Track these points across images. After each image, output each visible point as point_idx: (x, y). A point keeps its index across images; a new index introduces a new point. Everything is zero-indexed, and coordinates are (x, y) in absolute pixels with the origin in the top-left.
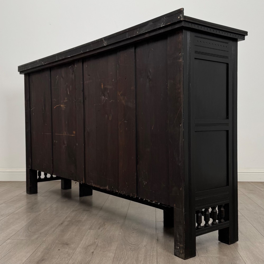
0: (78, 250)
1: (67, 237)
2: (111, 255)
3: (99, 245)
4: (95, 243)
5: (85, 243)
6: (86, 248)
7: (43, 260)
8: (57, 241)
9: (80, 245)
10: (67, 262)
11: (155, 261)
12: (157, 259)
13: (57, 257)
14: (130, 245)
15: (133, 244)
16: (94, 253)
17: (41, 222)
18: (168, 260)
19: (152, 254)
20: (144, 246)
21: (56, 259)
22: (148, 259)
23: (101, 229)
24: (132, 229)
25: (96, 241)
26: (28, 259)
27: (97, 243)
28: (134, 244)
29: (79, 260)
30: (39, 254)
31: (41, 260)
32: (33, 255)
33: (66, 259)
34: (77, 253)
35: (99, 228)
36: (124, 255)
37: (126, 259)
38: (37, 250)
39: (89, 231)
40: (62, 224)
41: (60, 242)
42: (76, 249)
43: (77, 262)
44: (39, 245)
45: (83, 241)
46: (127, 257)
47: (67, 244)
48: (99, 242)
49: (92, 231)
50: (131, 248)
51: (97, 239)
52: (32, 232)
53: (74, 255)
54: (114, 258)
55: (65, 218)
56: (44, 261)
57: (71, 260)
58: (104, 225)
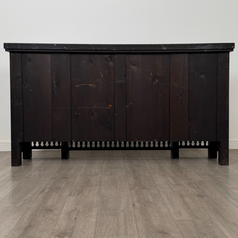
0: (62, 215)
1: (49, 203)
2: (93, 220)
3: (81, 210)
4: (76, 208)
5: (67, 209)
6: (69, 214)
7: (30, 226)
8: (41, 208)
9: (63, 212)
10: (53, 228)
11: (135, 225)
12: (136, 223)
13: (43, 223)
14: (109, 211)
15: (111, 209)
16: (77, 219)
17: (23, 189)
18: (147, 224)
19: (131, 219)
20: (122, 211)
21: (42, 225)
22: (128, 224)
23: (80, 195)
24: (108, 195)
25: (77, 207)
26: (16, 226)
27: (78, 209)
28: (113, 209)
29: (64, 226)
30: (26, 221)
31: (28, 226)
32: (20, 222)
33: (52, 225)
34: (61, 219)
35: (78, 195)
36: (105, 220)
37: (107, 224)
38: (23, 217)
39: (69, 197)
40: (43, 191)
41: (44, 209)
42: (60, 214)
43: (62, 227)
44: (25, 212)
45: (65, 207)
46: (108, 222)
47: (50, 211)
48: (80, 208)
49: (72, 197)
50: (111, 213)
51: (77, 205)
52: (16, 199)
53: (59, 221)
54: (96, 223)
55: (45, 185)
56: (31, 228)
57: (56, 226)
58: (82, 191)
